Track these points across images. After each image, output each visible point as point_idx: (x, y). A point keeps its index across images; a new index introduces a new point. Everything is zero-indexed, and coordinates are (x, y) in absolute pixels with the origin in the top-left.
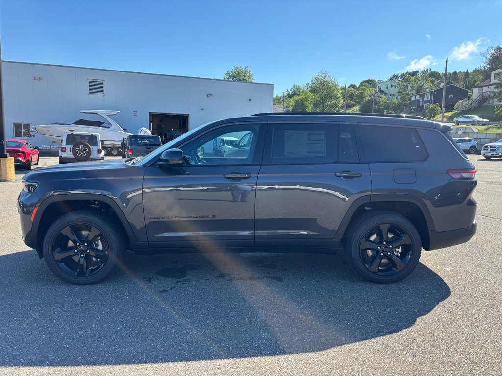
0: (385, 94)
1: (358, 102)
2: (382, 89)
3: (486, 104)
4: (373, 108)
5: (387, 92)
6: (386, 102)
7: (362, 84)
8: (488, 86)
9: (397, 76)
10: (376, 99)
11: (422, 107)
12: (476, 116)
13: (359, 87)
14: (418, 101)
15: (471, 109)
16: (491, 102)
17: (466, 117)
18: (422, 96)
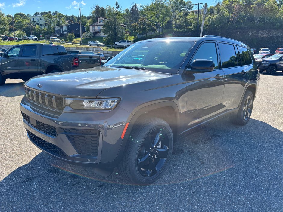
0: (38, 24)
1: (19, 28)
2: (34, 20)
3: (97, 35)
4: (31, 33)
5: (38, 23)
6: (39, 29)
7: (16, 15)
8: (97, 26)
9: (39, 13)
10: (32, 27)
11: (62, 34)
12: (97, 41)
13: (14, 17)
14: (60, 30)
15: (90, 37)
16: (99, 34)
17: (94, 42)
18: (62, 27)
